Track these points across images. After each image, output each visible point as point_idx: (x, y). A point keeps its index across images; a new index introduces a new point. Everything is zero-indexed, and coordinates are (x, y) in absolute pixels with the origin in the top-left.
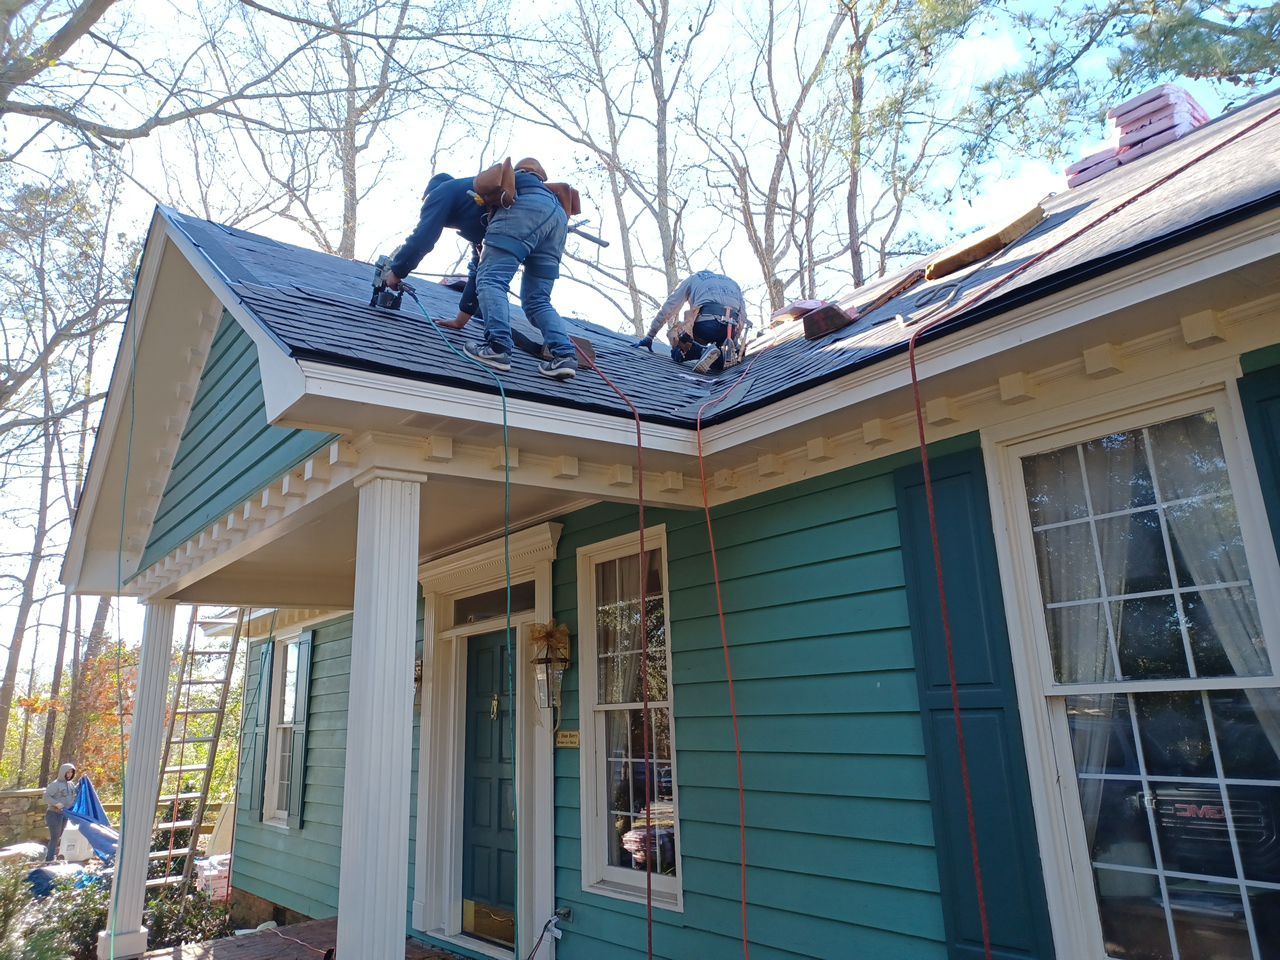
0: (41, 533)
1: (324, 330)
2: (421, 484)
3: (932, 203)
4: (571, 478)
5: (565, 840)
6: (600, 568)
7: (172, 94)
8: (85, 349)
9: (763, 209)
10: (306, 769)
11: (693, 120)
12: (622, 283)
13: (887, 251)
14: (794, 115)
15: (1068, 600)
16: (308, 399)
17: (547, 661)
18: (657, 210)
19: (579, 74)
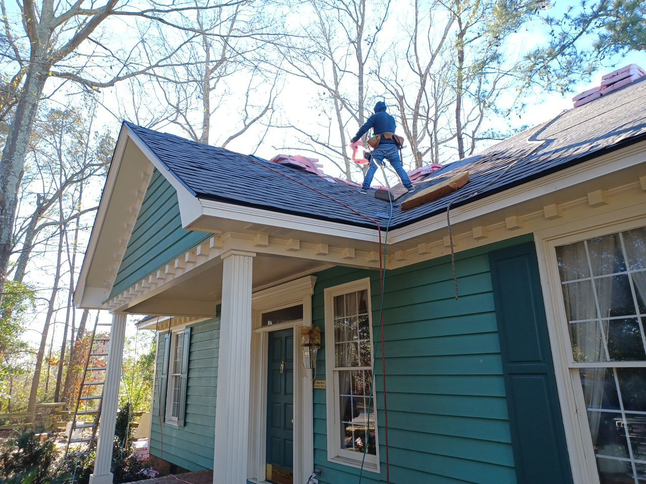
0: (57, 278)
1: (209, 183)
2: (253, 257)
3: (500, 113)
4: (325, 254)
5: (319, 436)
6: (336, 298)
7: (125, 66)
8: (79, 188)
9: (411, 117)
10: (187, 396)
11: (377, 73)
12: (341, 154)
13: (475, 137)
14: (428, 69)
15: (580, 319)
16: (203, 217)
17: (310, 345)
18: (358, 118)
19: (320, 51)
